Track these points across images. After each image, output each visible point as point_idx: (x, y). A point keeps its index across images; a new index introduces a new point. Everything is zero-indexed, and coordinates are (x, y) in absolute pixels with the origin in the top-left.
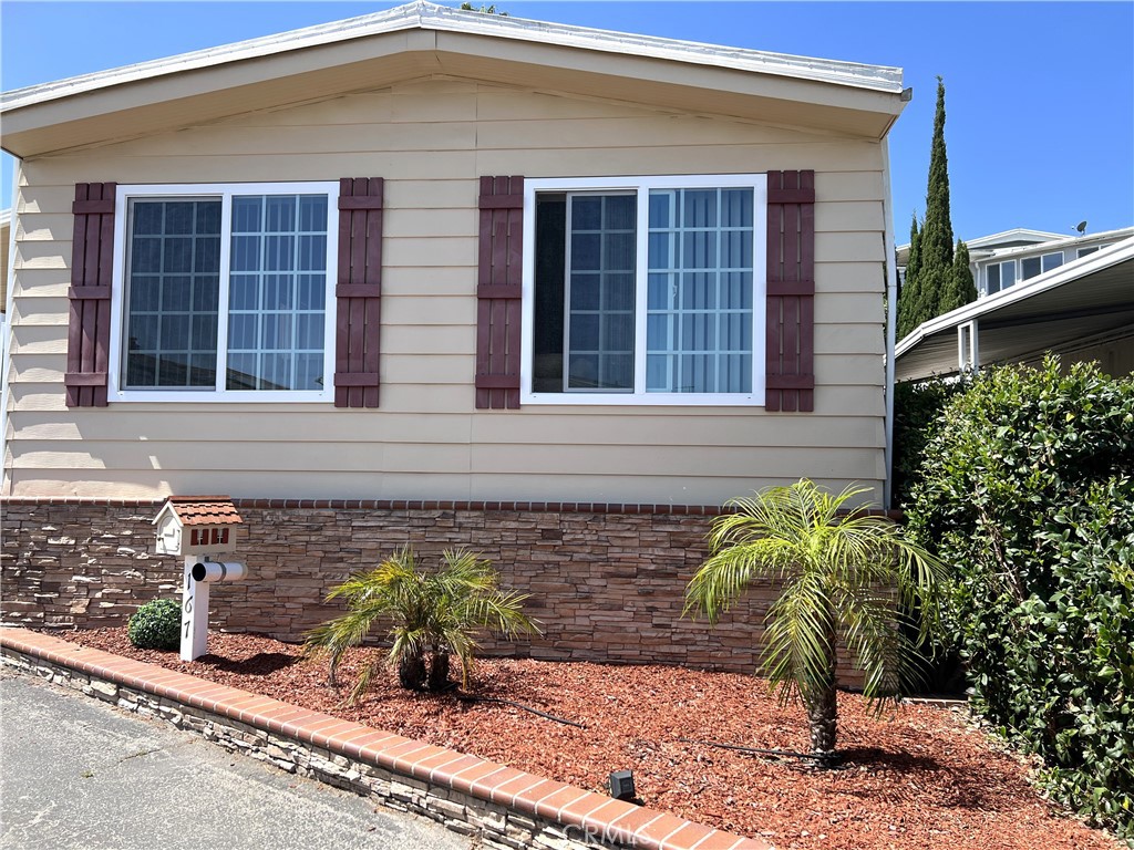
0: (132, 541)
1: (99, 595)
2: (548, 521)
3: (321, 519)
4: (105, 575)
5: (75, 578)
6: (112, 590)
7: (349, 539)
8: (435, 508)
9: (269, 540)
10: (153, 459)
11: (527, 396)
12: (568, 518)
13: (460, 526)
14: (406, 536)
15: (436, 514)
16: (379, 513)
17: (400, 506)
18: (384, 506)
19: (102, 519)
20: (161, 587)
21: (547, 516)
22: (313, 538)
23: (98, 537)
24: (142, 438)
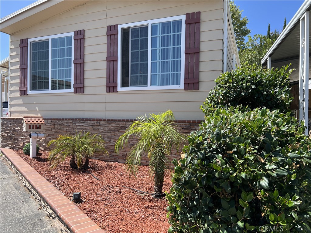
1: (25, 141)
2: (122, 124)
3: (69, 123)
5: (21, 137)
7: (76, 129)
9: (58, 128)
10: (37, 108)
11: (119, 88)
12: (127, 123)
13: (101, 126)
14: (88, 128)
15: (95, 122)
16: (82, 122)
17: (86, 120)
18: (83, 120)
20: (37, 140)
22: (68, 128)
24: (35, 103)
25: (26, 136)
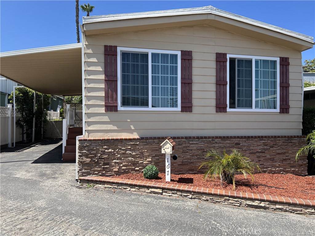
0: (130, 150)
1: (121, 165)
2: (236, 141)
3: (182, 142)
4: (123, 159)
5: (114, 161)
6: (125, 164)
7: (189, 147)
8: (210, 138)
10: (132, 126)
11: (228, 109)
12: (241, 140)
13: (216, 143)
14: (203, 145)
15: (210, 140)
16: (196, 140)
17: (202, 138)
18: (198, 138)
19: (121, 144)
20: (139, 162)
21: (237, 139)
22: (180, 147)
23: (120, 149)
24: (129, 120)
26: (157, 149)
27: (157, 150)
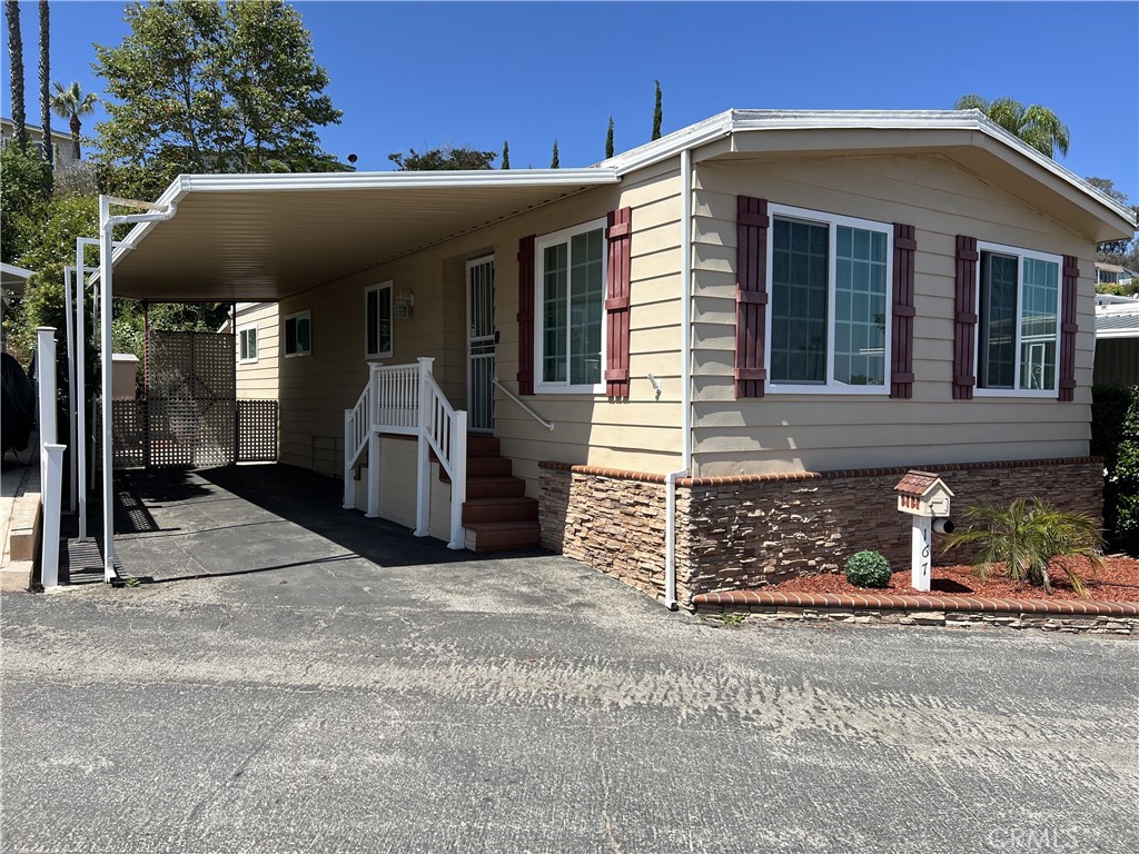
0: (798, 509)
1: (781, 555)
2: (994, 474)
4: (785, 538)
5: (766, 543)
6: (788, 550)
9: (874, 500)
10: (790, 440)
11: (976, 391)
12: (1002, 472)
19: (781, 492)
20: (818, 543)
21: (995, 471)
23: (779, 508)
24: (785, 423)
25: (783, 535)
26: (849, 504)
27: (852, 508)
